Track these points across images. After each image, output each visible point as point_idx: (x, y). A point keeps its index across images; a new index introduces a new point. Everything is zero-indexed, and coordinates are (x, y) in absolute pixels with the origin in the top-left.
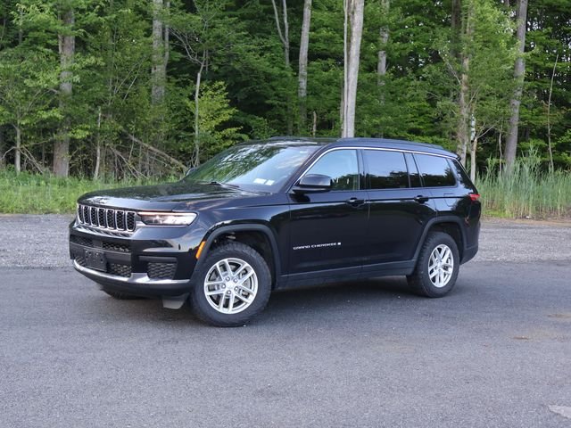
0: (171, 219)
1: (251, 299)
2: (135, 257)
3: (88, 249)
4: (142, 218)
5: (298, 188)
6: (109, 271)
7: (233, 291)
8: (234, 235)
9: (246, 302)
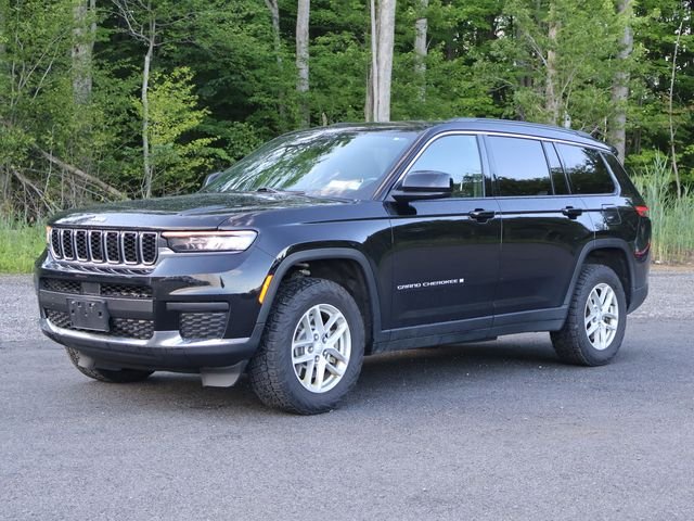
0: (214, 242)
1: (342, 368)
2: (160, 305)
3: (74, 298)
4: (168, 242)
5: (401, 193)
6: (113, 330)
7: (321, 355)
8: (307, 269)
9: (336, 375)
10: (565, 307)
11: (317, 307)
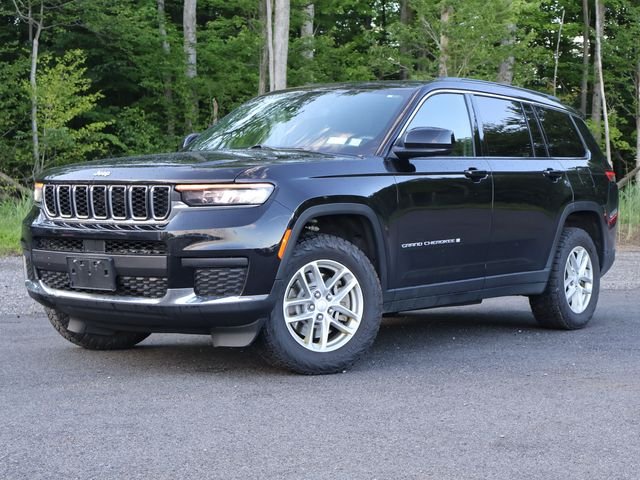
1: (353, 327)
2: (175, 260)
3: (76, 256)
4: (182, 196)
5: (402, 149)
6: (121, 289)
7: (325, 314)
8: (316, 225)
9: (347, 333)
10: (547, 270)
11: (313, 264)
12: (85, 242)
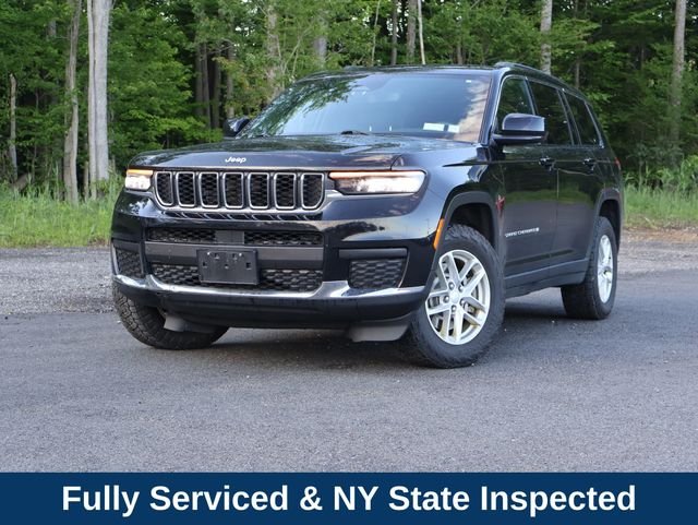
1: (482, 318)
2: (334, 251)
4: (336, 184)
5: (497, 136)
7: (458, 305)
9: (476, 325)
10: (586, 259)
11: (450, 254)
12: (217, 233)
